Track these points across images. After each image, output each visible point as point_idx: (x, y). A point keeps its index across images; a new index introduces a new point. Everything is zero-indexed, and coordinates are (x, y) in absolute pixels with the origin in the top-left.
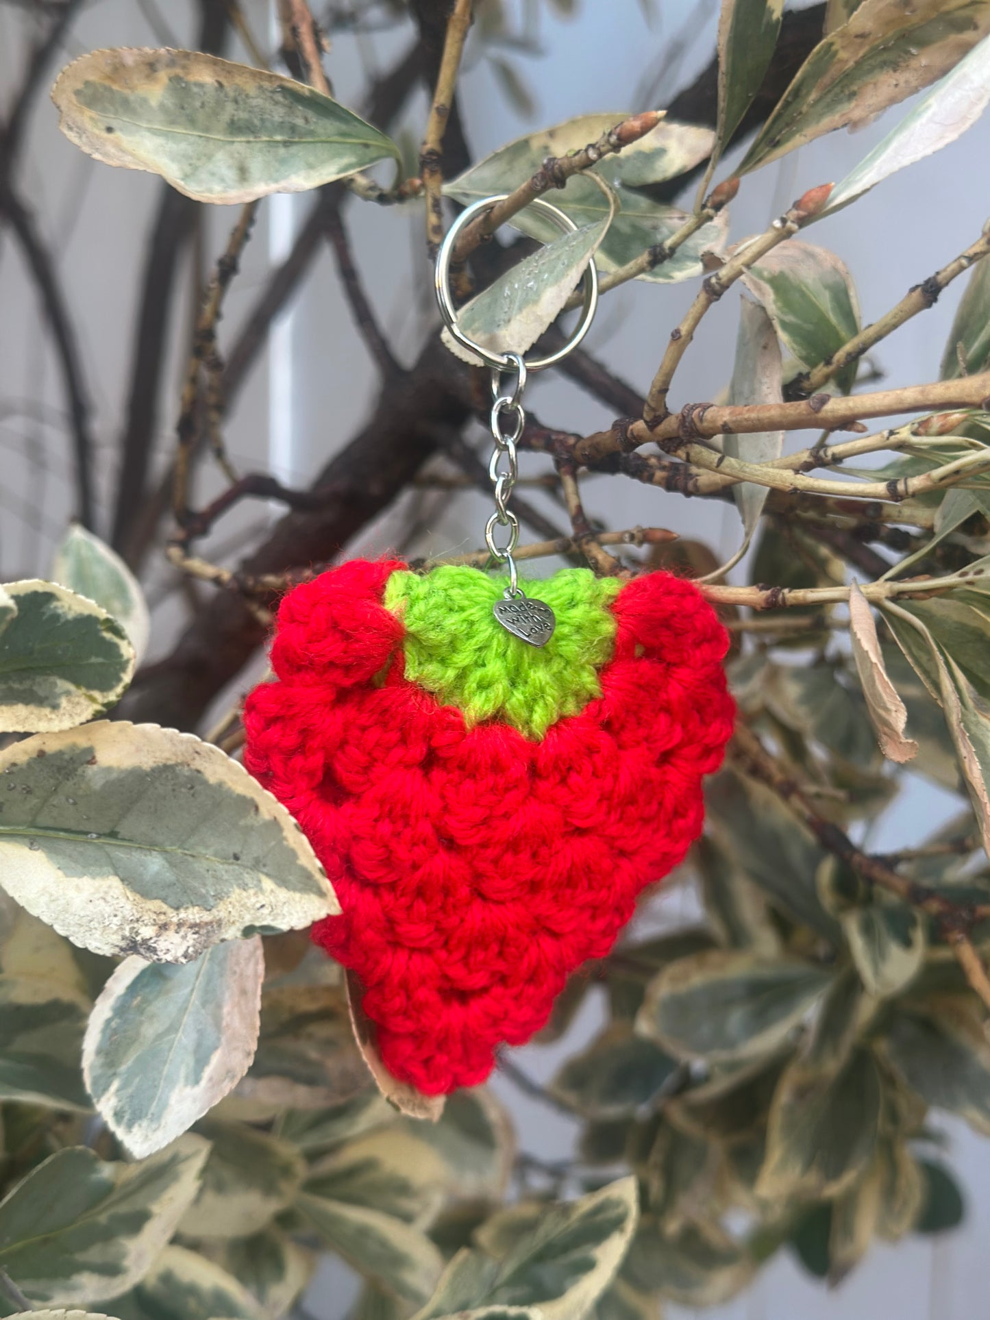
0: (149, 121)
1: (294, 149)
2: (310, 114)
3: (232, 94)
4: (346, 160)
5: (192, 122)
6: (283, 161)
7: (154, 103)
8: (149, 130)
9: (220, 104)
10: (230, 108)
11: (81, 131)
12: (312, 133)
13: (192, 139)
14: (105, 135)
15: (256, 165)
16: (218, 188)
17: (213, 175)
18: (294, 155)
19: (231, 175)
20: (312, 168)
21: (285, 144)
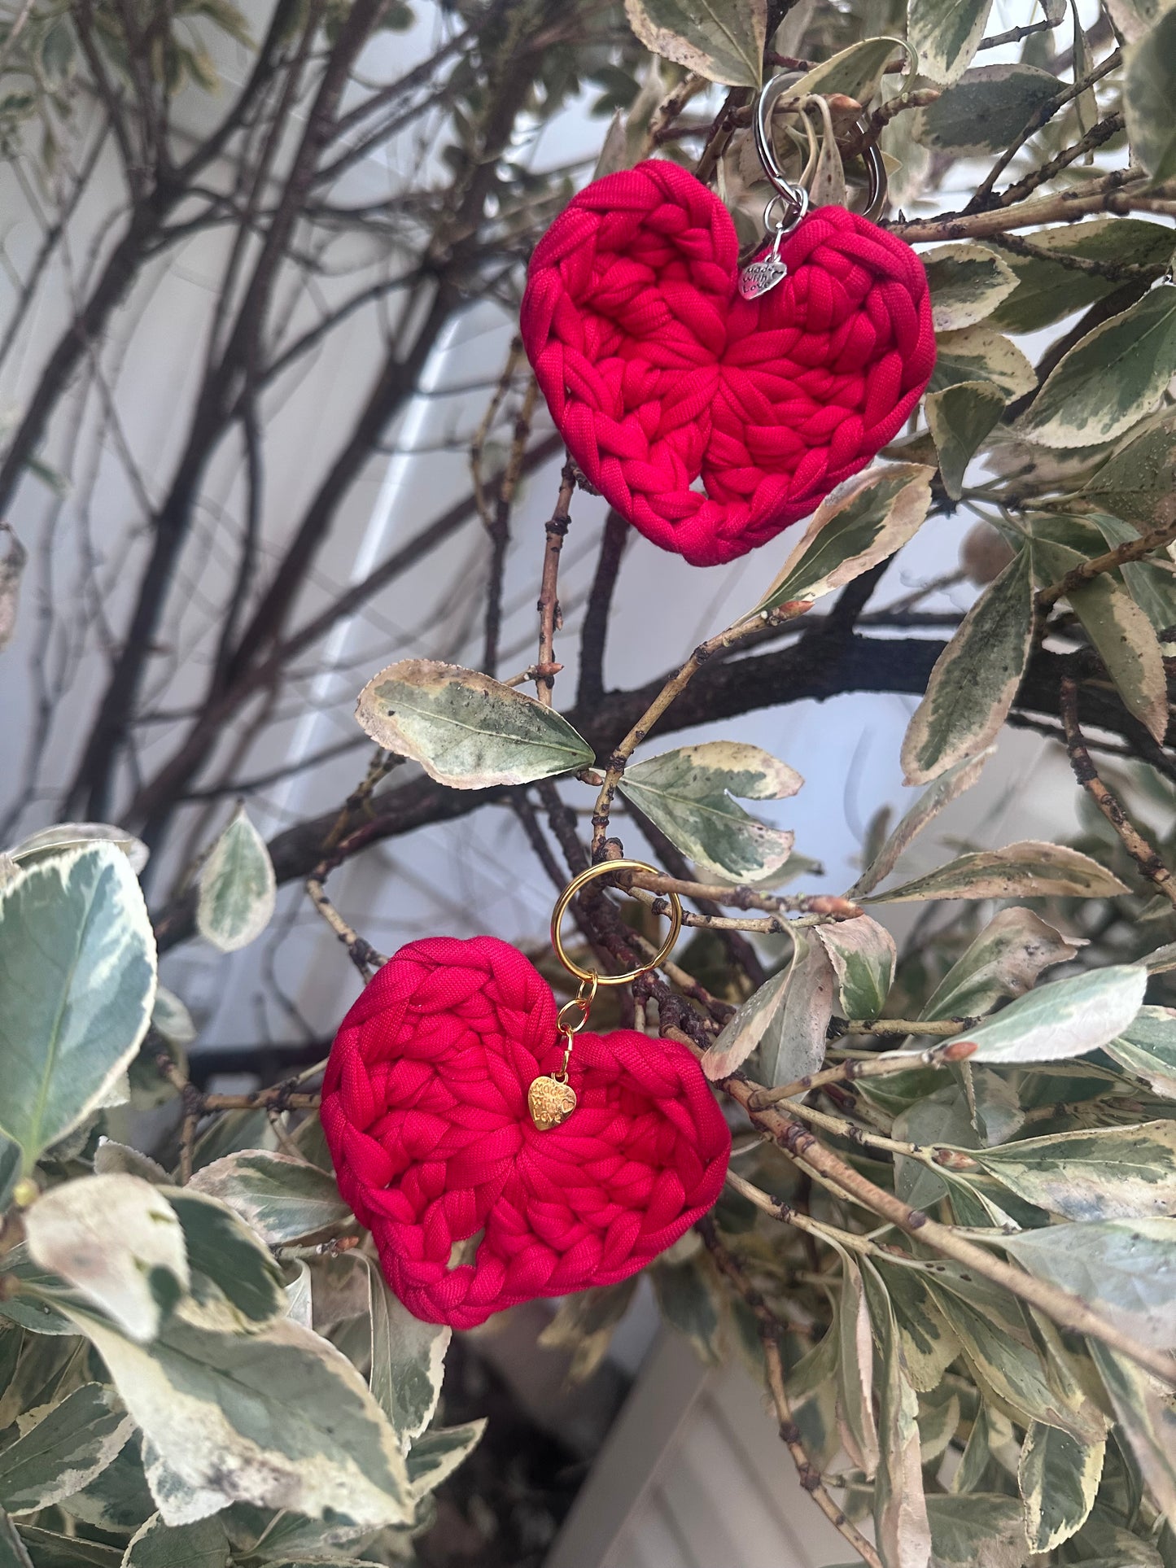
0: (423, 709)
1: (521, 748)
2: (543, 725)
3: (492, 701)
4: (557, 763)
5: (455, 714)
6: (511, 755)
7: (431, 697)
8: (420, 715)
9: (481, 706)
10: (487, 709)
11: (369, 717)
12: (539, 738)
13: (450, 726)
14: (387, 718)
15: (490, 756)
16: (457, 770)
17: (457, 757)
18: (521, 752)
19: (470, 760)
20: (530, 764)
21: (517, 742)
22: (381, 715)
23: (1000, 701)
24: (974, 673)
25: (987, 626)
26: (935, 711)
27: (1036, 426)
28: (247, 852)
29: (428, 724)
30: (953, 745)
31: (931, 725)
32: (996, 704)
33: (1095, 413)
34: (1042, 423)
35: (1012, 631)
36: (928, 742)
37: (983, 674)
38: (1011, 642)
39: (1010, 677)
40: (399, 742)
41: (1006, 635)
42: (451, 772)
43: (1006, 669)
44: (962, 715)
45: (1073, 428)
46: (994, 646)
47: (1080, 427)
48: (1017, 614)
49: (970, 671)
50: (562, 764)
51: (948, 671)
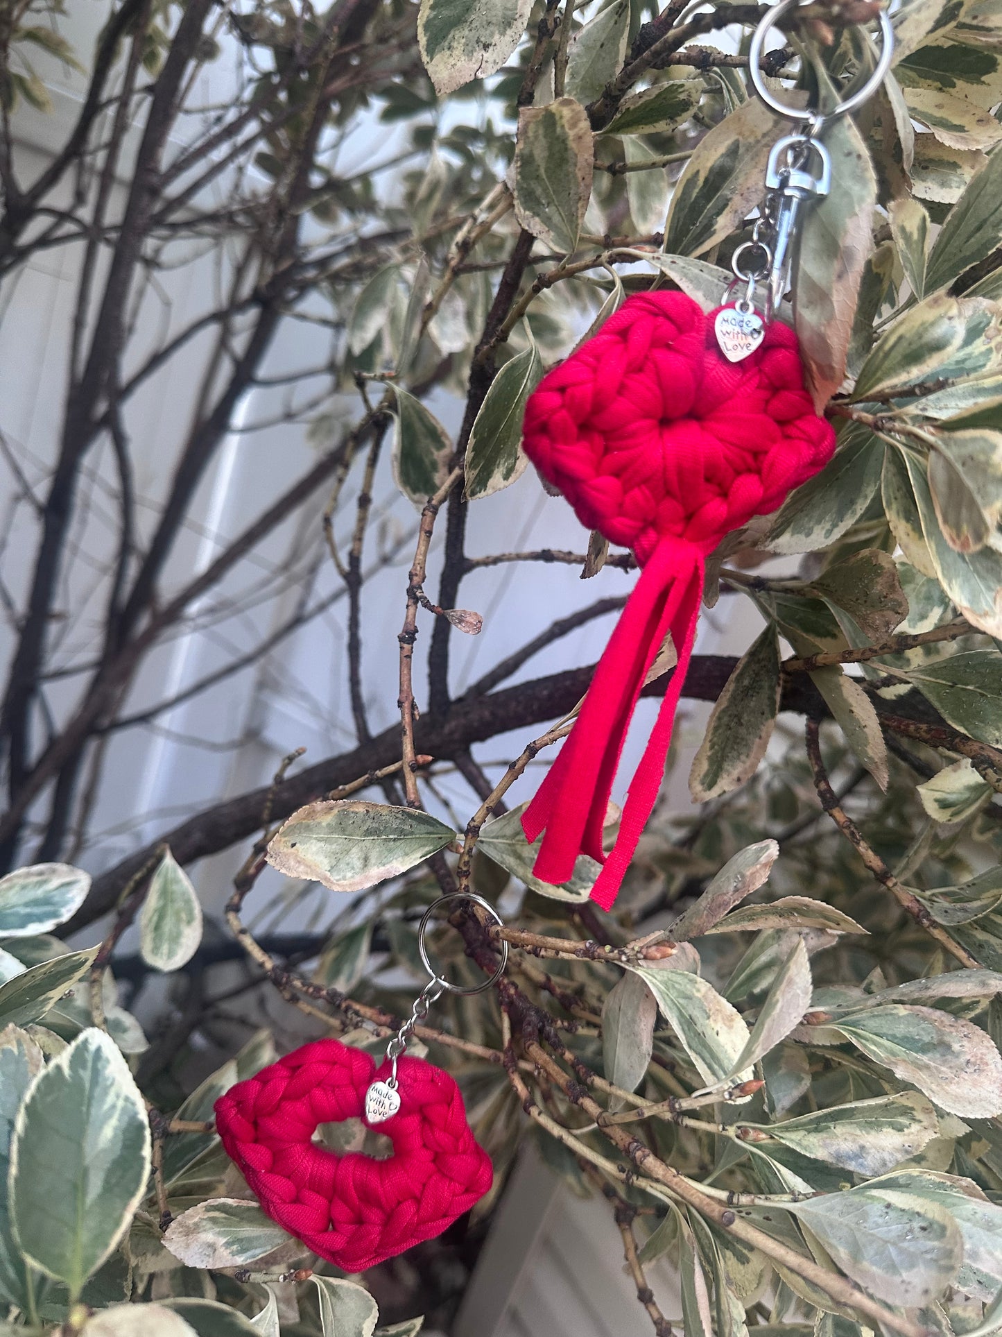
0: (318, 834)
1: (398, 843)
2: (414, 823)
3: (372, 816)
4: (427, 849)
5: (343, 831)
6: (390, 851)
7: (324, 824)
8: (316, 838)
9: (364, 821)
10: (369, 823)
11: (277, 856)
12: (412, 833)
13: (341, 841)
14: (290, 850)
15: (374, 856)
16: (349, 875)
17: (348, 864)
18: (398, 847)
19: (358, 864)
20: (407, 854)
21: (394, 840)
22: (285, 850)
23: (760, 738)
24: (738, 717)
25: (746, 682)
26: (712, 748)
27: (773, 540)
28: (174, 887)
29: (322, 844)
30: (727, 771)
31: (710, 758)
32: (757, 740)
33: (819, 522)
34: (778, 536)
35: (766, 684)
36: (708, 770)
37: (745, 718)
38: (765, 693)
39: (767, 719)
40: (302, 868)
41: (761, 687)
42: (344, 878)
43: (763, 714)
44: (733, 748)
45: (802, 537)
46: (752, 696)
47: (808, 535)
48: (768, 671)
49: (736, 716)
50: (431, 848)
51: (719, 718)
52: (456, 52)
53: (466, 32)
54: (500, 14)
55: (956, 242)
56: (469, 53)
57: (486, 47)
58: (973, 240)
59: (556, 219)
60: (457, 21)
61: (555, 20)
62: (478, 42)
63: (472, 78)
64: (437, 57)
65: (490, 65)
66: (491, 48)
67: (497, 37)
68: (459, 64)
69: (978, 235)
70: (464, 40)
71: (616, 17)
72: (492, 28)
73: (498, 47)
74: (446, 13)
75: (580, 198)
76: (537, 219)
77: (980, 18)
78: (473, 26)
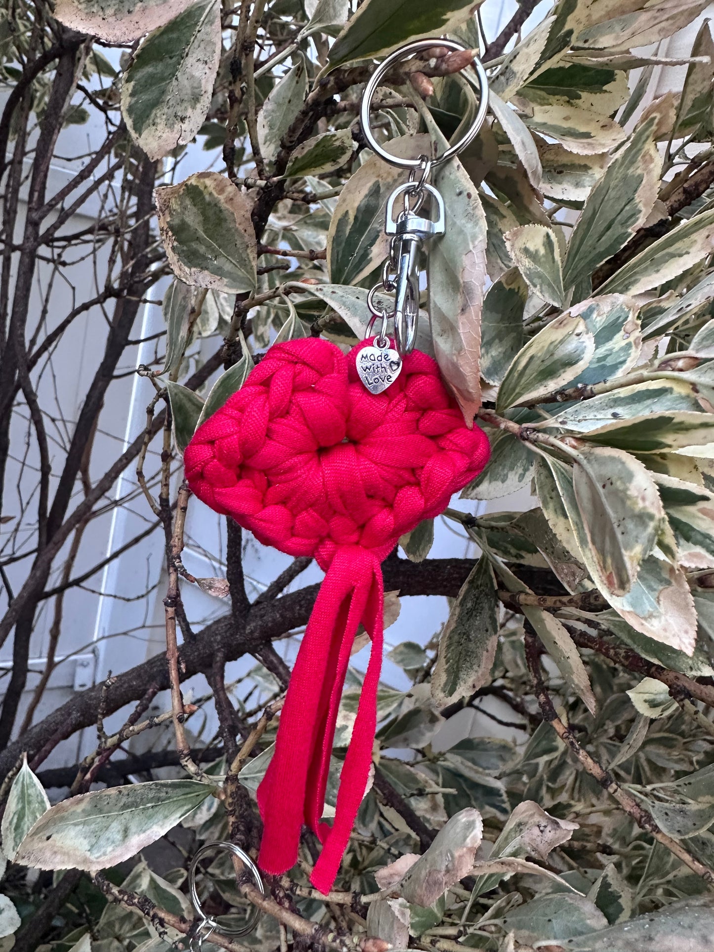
0: (74, 820)
1: (156, 809)
2: (169, 790)
4: (186, 808)
5: (101, 811)
6: (150, 817)
9: (118, 799)
10: (124, 799)
12: (169, 798)
13: (99, 820)
15: (133, 828)
16: (110, 849)
17: (108, 839)
18: (157, 812)
19: (119, 837)
20: (166, 817)
21: (152, 807)
23: (487, 651)
24: (466, 634)
25: (469, 605)
26: (447, 662)
27: (474, 488)
28: (31, 791)
29: (81, 827)
30: (463, 679)
31: (447, 671)
32: (485, 652)
33: (512, 469)
35: (486, 606)
36: (448, 679)
37: (473, 634)
38: (486, 613)
39: (491, 636)
40: (59, 858)
41: (482, 608)
42: (105, 854)
43: (487, 631)
44: (465, 661)
45: (499, 483)
46: (476, 616)
47: (503, 481)
48: (487, 595)
49: (464, 634)
50: (190, 806)
51: (450, 638)
52: (160, 127)
53: (165, 110)
54: (189, 92)
55: (589, 242)
56: (171, 126)
57: (182, 119)
58: (603, 238)
59: (228, 267)
60: (156, 103)
61: (242, 89)
62: (176, 116)
63: (175, 145)
64: (145, 134)
65: (188, 133)
66: (187, 121)
67: (190, 110)
68: (164, 135)
69: (608, 233)
70: (164, 117)
71: (296, 78)
72: (185, 104)
73: (192, 118)
74: (144, 97)
75: (247, 246)
76: (206, 272)
77: (590, 41)
78: (170, 104)
